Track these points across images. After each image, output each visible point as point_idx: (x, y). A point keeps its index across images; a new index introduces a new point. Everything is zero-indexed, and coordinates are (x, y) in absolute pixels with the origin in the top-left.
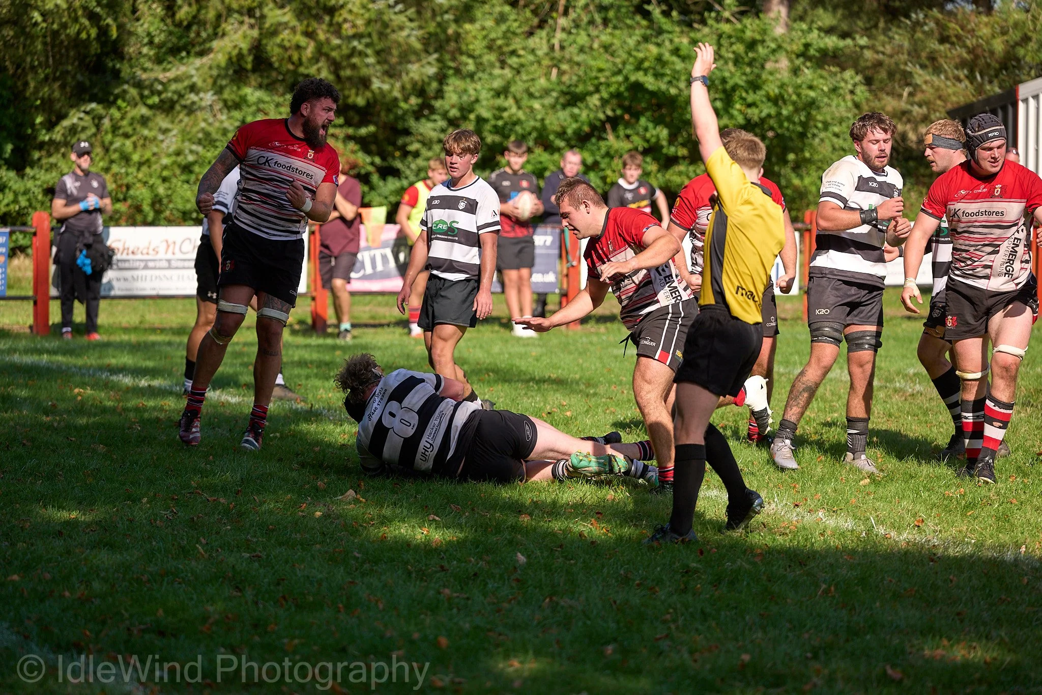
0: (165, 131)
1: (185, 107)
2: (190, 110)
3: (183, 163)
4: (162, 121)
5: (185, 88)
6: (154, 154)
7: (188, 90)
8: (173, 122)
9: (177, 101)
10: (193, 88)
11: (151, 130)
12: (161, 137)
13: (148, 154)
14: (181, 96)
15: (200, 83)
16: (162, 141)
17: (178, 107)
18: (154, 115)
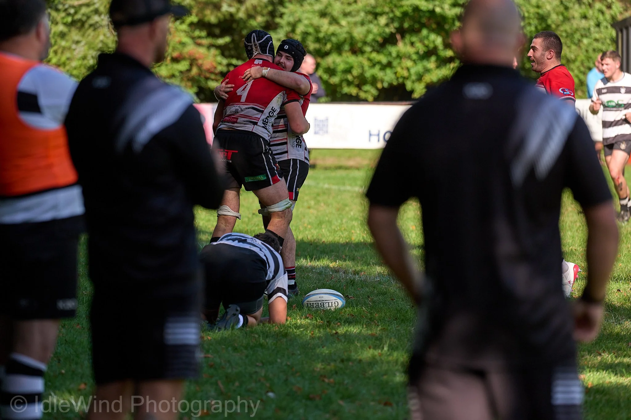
0: (78, 42)
1: (91, 25)
2: (95, 27)
3: (88, 65)
4: (75, 35)
5: (92, 11)
6: (68, 59)
7: (94, 13)
8: (83, 35)
9: (86, 21)
10: (97, 12)
11: (67, 41)
12: (74, 46)
13: (63, 59)
14: (88, 17)
15: (102, 9)
16: (74, 50)
17: (87, 26)
18: (70, 31)
